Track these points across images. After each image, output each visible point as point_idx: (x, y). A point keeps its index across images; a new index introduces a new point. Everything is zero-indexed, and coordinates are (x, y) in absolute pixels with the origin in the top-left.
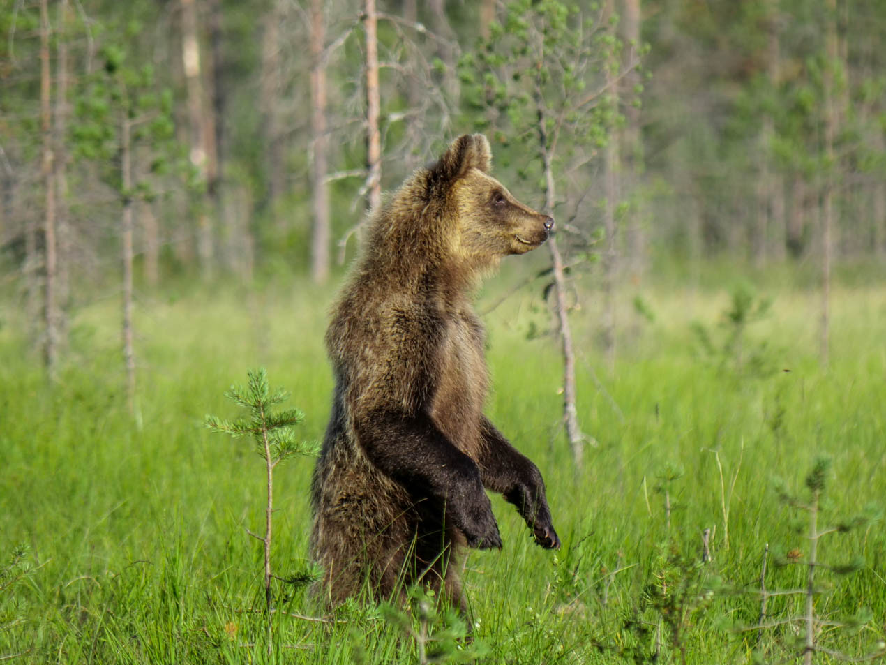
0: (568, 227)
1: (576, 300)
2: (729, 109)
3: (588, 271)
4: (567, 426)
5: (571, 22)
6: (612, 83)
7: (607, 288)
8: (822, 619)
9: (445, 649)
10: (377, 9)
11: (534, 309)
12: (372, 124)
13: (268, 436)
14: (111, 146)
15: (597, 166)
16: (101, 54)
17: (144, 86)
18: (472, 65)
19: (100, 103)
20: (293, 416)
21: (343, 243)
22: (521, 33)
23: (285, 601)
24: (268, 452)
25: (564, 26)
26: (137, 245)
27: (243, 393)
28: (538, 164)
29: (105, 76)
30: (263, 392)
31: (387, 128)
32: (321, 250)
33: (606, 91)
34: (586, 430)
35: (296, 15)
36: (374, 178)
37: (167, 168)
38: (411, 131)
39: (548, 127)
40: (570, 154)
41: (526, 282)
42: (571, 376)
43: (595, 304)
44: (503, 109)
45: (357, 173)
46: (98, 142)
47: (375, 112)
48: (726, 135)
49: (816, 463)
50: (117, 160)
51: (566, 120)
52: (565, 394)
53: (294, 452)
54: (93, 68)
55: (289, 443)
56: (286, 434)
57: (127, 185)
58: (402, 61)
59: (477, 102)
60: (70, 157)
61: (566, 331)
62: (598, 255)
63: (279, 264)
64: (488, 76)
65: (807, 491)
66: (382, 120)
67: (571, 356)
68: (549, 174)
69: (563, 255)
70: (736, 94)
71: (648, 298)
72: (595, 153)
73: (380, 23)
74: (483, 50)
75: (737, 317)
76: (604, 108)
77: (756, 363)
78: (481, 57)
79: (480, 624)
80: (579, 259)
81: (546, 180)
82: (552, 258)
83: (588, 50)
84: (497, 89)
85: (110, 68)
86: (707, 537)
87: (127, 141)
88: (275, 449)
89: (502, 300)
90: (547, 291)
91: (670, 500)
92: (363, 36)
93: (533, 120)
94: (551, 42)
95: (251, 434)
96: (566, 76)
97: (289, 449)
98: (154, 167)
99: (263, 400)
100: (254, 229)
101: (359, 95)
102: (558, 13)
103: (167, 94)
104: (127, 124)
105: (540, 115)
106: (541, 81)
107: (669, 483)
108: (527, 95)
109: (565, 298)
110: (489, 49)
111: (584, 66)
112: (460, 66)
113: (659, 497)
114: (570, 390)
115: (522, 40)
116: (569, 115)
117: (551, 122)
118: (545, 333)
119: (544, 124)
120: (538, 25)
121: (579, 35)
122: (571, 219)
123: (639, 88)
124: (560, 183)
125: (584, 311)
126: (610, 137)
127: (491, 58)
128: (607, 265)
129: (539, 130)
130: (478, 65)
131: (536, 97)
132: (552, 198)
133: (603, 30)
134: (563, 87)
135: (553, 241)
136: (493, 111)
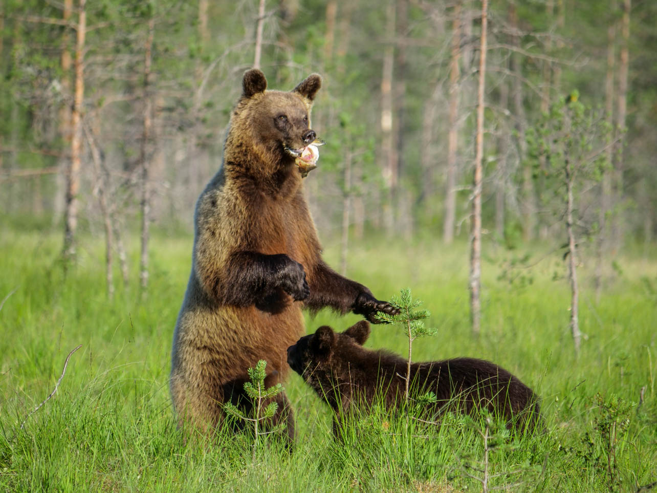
0: (579, 223)
1: (580, 261)
3: (588, 246)
4: (572, 328)
5: (587, 113)
6: (609, 147)
7: (599, 255)
9: (497, 443)
10: (485, 101)
11: (557, 265)
12: (478, 162)
13: (411, 324)
14: (340, 166)
15: (598, 190)
17: (360, 136)
18: (532, 134)
19: (336, 143)
20: (424, 314)
21: (459, 224)
22: (560, 119)
24: (410, 333)
25: (582, 116)
26: (352, 219)
28: (565, 188)
29: (340, 129)
30: (409, 301)
31: (486, 165)
32: (449, 227)
33: (603, 151)
34: (583, 331)
35: (442, 103)
36: (477, 191)
37: (370, 179)
38: (499, 167)
39: (571, 169)
40: (581, 184)
41: (555, 250)
42: (576, 302)
43: (592, 264)
44: (548, 158)
45: (469, 187)
46: (334, 163)
47: (480, 156)
50: (343, 173)
51: (581, 166)
52: (572, 311)
53: (424, 334)
54: (334, 125)
55: (422, 329)
56: (419, 324)
57: (348, 187)
58: (497, 129)
59: (535, 153)
61: (575, 277)
62: (594, 238)
63: (426, 233)
64: (540, 140)
66: (484, 161)
67: (577, 292)
68: (570, 194)
69: (575, 238)
71: (622, 262)
72: (595, 184)
73: (487, 109)
74: (538, 125)
76: (602, 160)
78: (537, 131)
80: (583, 239)
82: (569, 239)
83: (594, 129)
84: (545, 147)
85: (343, 125)
86: (643, 391)
87: (349, 163)
88: (414, 332)
89: (540, 260)
90: (565, 256)
91: (623, 370)
92: (476, 116)
93: (564, 164)
94: (575, 124)
96: (582, 142)
97: (421, 332)
98: (363, 178)
99: (408, 306)
101: (472, 147)
102: (579, 108)
103: (372, 140)
104: (350, 155)
105: (567, 162)
106: (569, 145)
107: (622, 361)
108: (561, 151)
109: (575, 260)
110: (542, 126)
111: (592, 137)
112: (526, 134)
113: (617, 369)
114: (575, 309)
115: (560, 122)
116: (582, 163)
117: (572, 167)
118: (563, 277)
119: (569, 167)
120: (568, 115)
121: (590, 120)
122: (580, 218)
123: (621, 151)
124: (575, 200)
125: (585, 267)
126: (605, 176)
127: (543, 130)
128: (600, 243)
129: (566, 170)
130: (536, 134)
131: (566, 153)
132: (571, 206)
133: (603, 119)
134: (580, 149)
135: (571, 230)
136: (543, 159)
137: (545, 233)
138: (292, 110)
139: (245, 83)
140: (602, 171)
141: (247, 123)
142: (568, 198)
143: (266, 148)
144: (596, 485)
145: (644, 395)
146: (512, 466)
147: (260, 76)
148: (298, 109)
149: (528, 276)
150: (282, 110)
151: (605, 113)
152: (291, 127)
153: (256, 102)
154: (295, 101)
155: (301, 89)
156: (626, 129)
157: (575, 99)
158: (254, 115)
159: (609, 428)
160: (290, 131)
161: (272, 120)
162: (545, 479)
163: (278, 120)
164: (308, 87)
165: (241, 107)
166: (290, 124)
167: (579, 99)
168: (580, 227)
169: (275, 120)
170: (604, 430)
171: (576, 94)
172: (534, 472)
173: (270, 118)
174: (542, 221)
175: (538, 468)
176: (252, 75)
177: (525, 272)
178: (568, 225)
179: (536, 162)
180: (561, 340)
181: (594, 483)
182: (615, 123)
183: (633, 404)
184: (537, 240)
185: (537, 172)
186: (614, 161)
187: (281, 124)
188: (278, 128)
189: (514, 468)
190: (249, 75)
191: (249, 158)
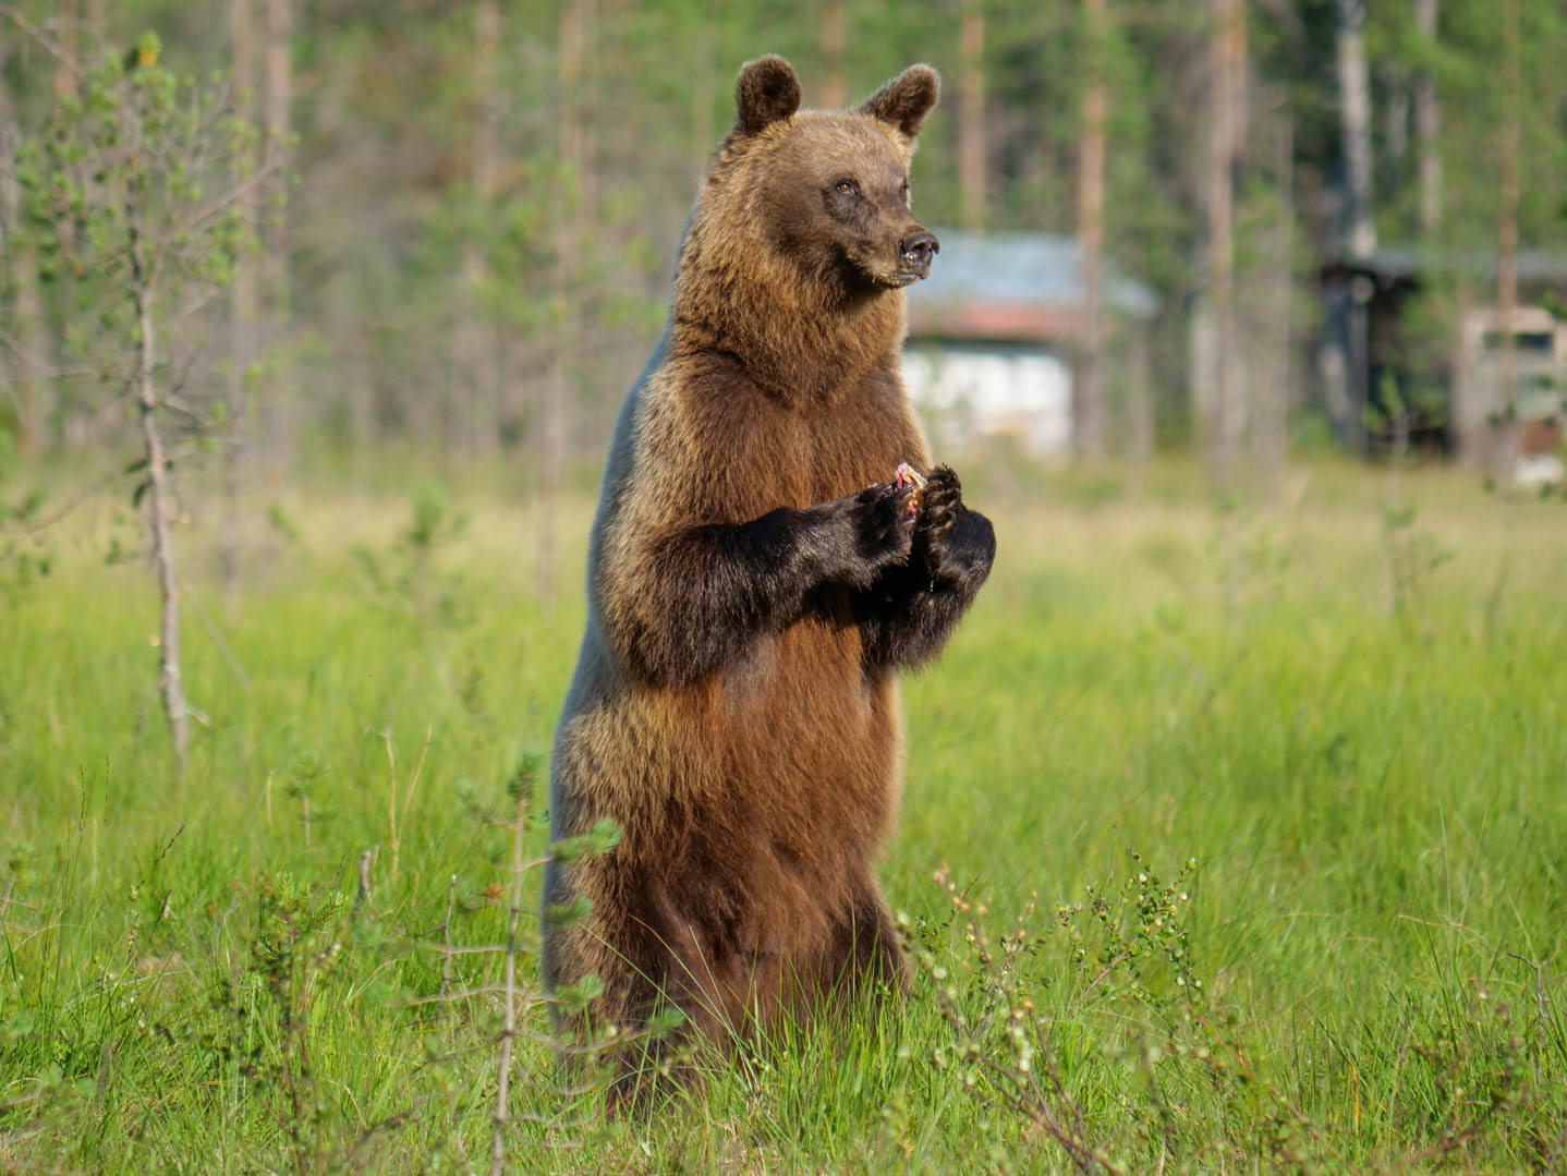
0: (173, 401)
1: (180, 508)
2: (413, 231)
3: (200, 466)
4: (164, 694)
5: (183, 98)
6: (245, 191)
7: (230, 489)
8: (532, 988)
11: (119, 520)
15: (221, 309)
18: (34, 159)
25: (171, 105)
28: (130, 307)
33: (232, 202)
34: (195, 701)
39: (147, 253)
40: (175, 294)
41: (109, 478)
42: (172, 620)
43: (213, 513)
44: (80, 224)
48: (411, 269)
49: (521, 760)
51: (172, 245)
52: (163, 648)
59: (42, 212)
61: (167, 554)
62: (215, 443)
64: (57, 177)
65: (507, 799)
67: (174, 592)
68: (146, 323)
69: (164, 443)
70: (428, 209)
71: (290, 503)
72: (213, 292)
75: (421, 537)
76: (230, 226)
77: (446, 607)
78: (49, 149)
80: (187, 447)
82: (148, 447)
83: (206, 142)
84: (72, 196)
86: (367, 862)
89: (71, 506)
90: (139, 493)
91: (310, 806)
93: (126, 240)
94: (152, 128)
96: (173, 179)
102: (163, 84)
105: (134, 235)
106: (134, 186)
107: (308, 782)
108: (116, 206)
109: (166, 505)
110: (61, 136)
111: (200, 164)
112: (18, 160)
113: (293, 802)
114: (171, 641)
115: (108, 125)
116: (177, 236)
117: (150, 247)
118: (134, 555)
119: (140, 248)
120: (133, 104)
121: (194, 118)
122: (177, 389)
123: (282, 199)
124: (161, 336)
125: (195, 524)
126: (238, 269)
127: (63, 149)
128: (231, 457)
129: (133, 257)
130: (44, 160)
131: (129, 209)
132: (150, 357)
133: (229, 111)
134: (168, 195)
135: (150, 421)
136: (66, 228)
137: (78, 431)
138: (869, 167)
139: (743, 96)
140: (230, 252)
142: (142, 334)
143: (797, 266)
144: (246, 1127)
145: (369, 874)
146: (13, 1083)
147: (784, 75)
148: (884, 163)
149: (37, 553)
150: (843, 167)
151: (232, 96)
152: (873, 211)
153: (770, 147)
154: (873, 141)
155: (882, 106)
156: (295, 139)
157: (149, 58)
158: (765, 182)
159: (290, 966)
160: (870, 224)
161: (818, 193)
162: (106, 1117)
163: (835, 195)
165: (727, 161)
166: (868, 203)
167: (162, 60)
168: (176, 412)
170: (274, 971)
171: (151, 44)
172: (74, 1097)
174: (70, 402)
176: (766, 74)
177: (26, 544)
178: (144, 408)
179: (47, 239)
180: (137, 729)
181: (241, 1122)
182: (261, 122)
183: (339, 899)
184: (57, 451)
185: (51, 264)
186: (261, 229)
187: (843, 203)
188: (833, 215)
189: (17, 1089)
190: (758, 74)
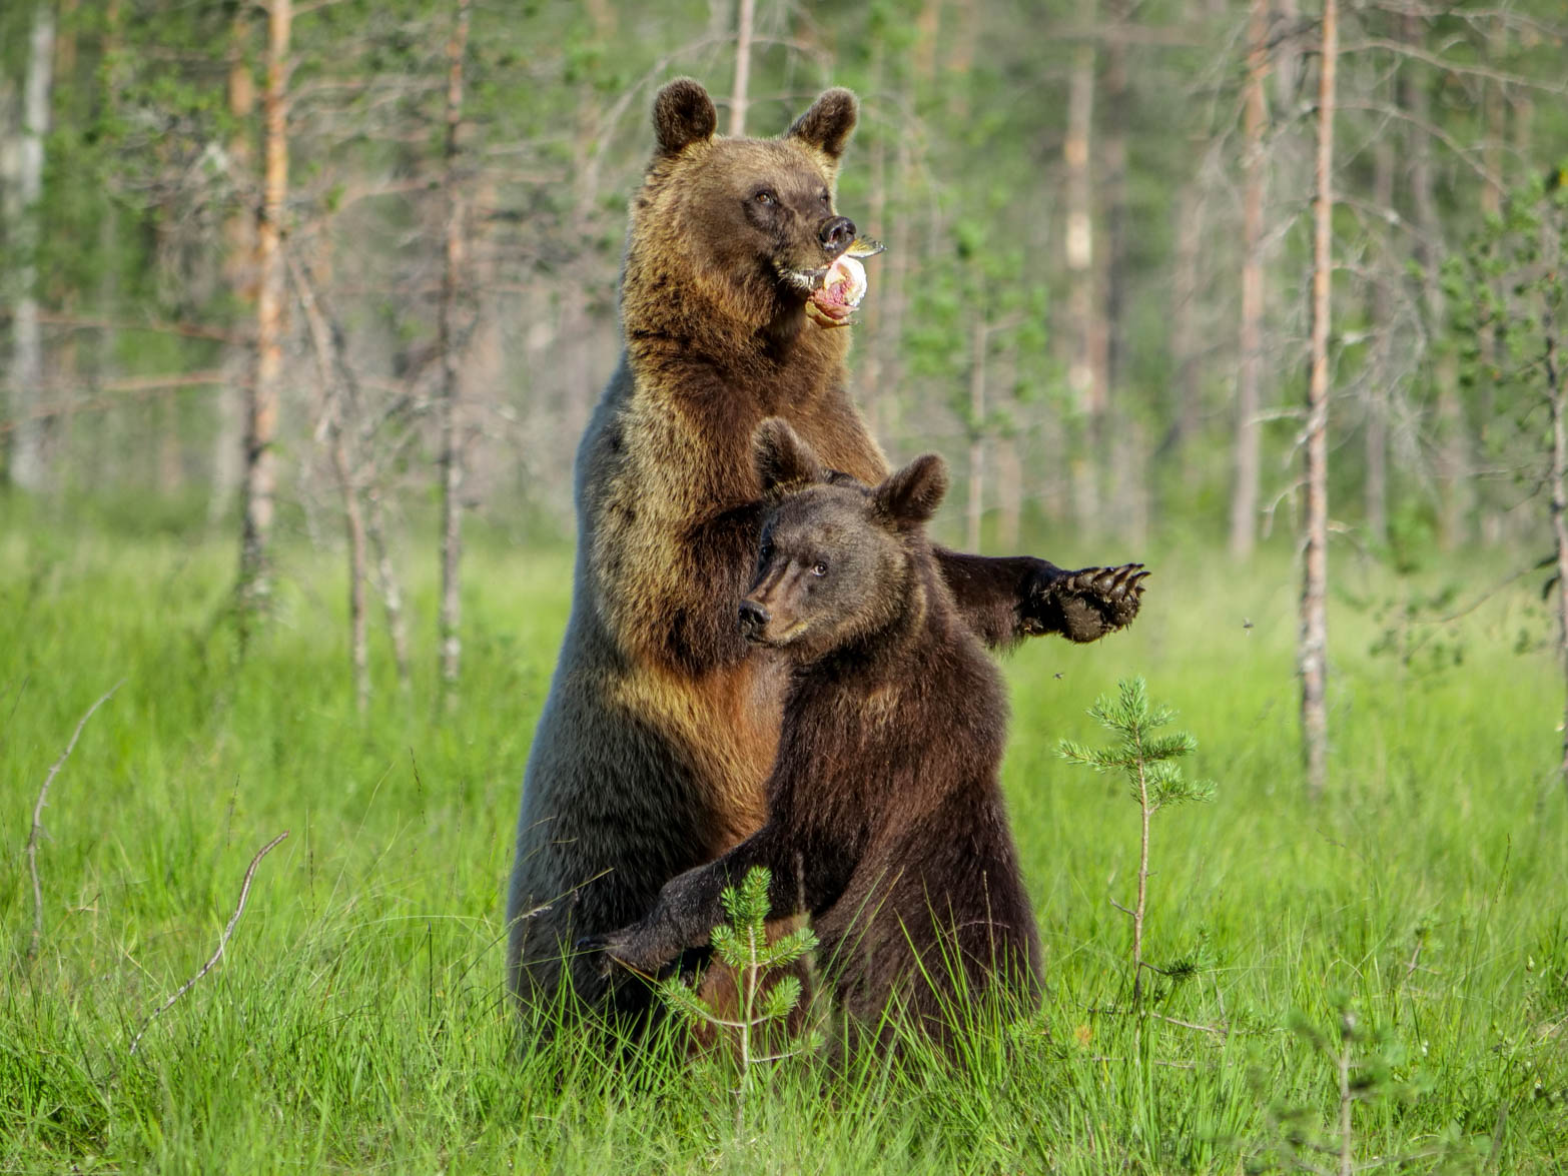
9: (1375, 1078)
10: (1334, 186)
12: (1318, 345)
13: (1145, 770)
14: (959, 360)
16: (951, 232)
17: (1009, 280)
19: (946, 299)
20: (1180, 742)
21: (1270, 509)
22: (1530, 232)
23: (1157, 1000)
24: (1145, 793)
26: (989, 496)
27: (1112, 711)
29: (956, 264)
30: (1140, 710)
31: (1339, 354)
32: (1244, 514)
35: (1223, 192)
36: (1317, 421)
37: (1035, 393)
38: (1371, 358)
45: (1296, 412)
46: (943, 352)
47: (1323, 329)
50: (966, 377)
53: (1180, 796)
54: (941, 252)
55: (1174, 782)
56: (1168, 769)
57: (978, 414)
58: (1365, 259)
60: (904, 369)
63: (1183, 533)
66: (1333, 342)
73: (1339, 208)
74: (1475, 249)
79: (1427, 1047)
81: (1554, 435)
85: (964, 252)
87: (981, 351)
88: (1154, 790)
92: (1312, 225)
95: (1122, 767)
97: (1172, 791)
98: (1018, 392)
99: (1139, 722)
100: (1153, 483)
101: (1302, 307)
103: (1040, 292)
104: (984, 331)
141: (675, 223)
164: (824, 123)
169: (746, 205)
173: (732, 201)
175: (1482, 1144)
191: (686, 311)
